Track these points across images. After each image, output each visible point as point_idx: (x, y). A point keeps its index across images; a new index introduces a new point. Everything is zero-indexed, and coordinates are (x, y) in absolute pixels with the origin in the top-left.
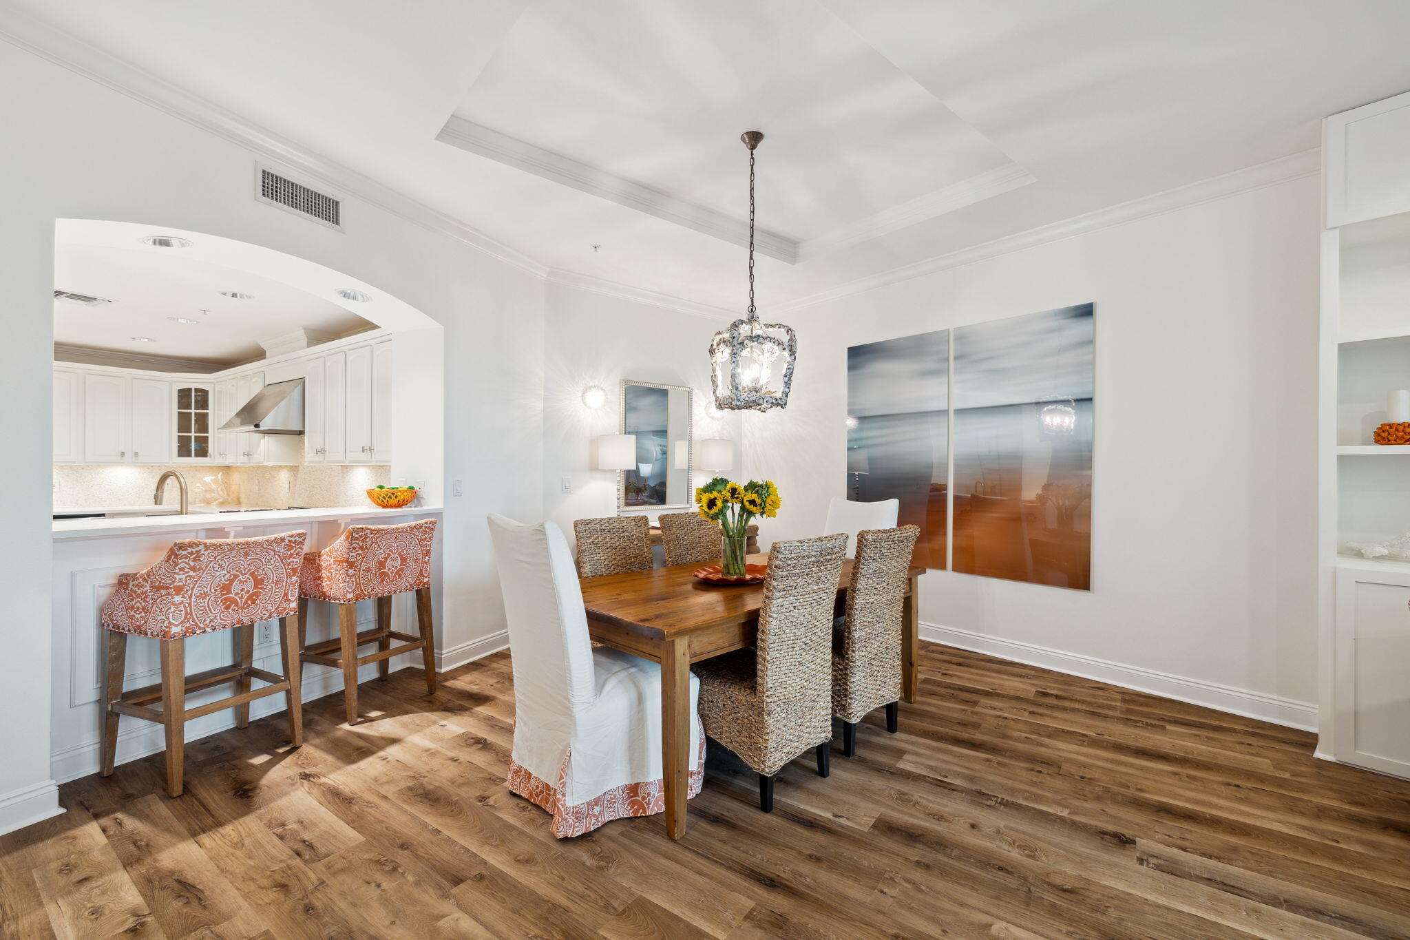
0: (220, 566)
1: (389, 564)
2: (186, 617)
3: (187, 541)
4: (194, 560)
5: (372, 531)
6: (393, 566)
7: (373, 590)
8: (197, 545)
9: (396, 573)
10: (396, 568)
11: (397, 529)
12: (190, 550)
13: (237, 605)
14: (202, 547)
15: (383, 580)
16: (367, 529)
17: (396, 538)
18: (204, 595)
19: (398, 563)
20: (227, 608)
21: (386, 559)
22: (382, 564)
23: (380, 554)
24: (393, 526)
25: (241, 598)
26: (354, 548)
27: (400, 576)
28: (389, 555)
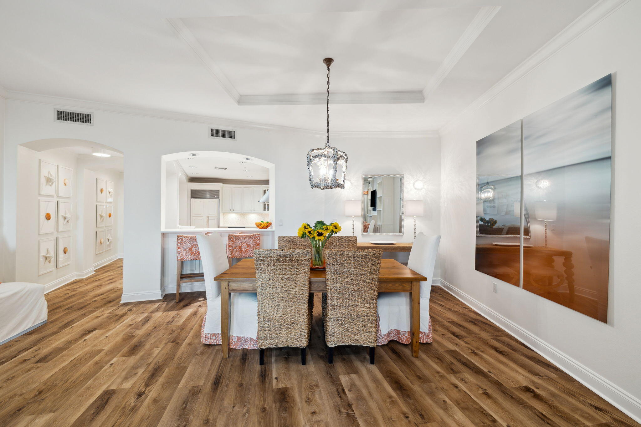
0: (189, 243)
1: (243, 247)
2: (181, 255)
3: (179, 235)
4: (181, 240)
5: (235, 236)
6: (244, 248)
7: (238, 255)
8: (182, 236)
9: (246, 250)
10: (246, 249)
11: (245, 236)
12: (180, 238)
13: (194, 254)
14: (183, 237)
15: (241, 252)
16: (233, 235)
17: (244, 239)
18: (185, 250)
19: (246, 247)
20: (192, 254)
21: (241, 245)
22: (240, 247)
23: (239, 243)
24: (244, 235)
25: (195, 252)
26: (230, 241)
27: (247, 252)
28: (242, 244)
